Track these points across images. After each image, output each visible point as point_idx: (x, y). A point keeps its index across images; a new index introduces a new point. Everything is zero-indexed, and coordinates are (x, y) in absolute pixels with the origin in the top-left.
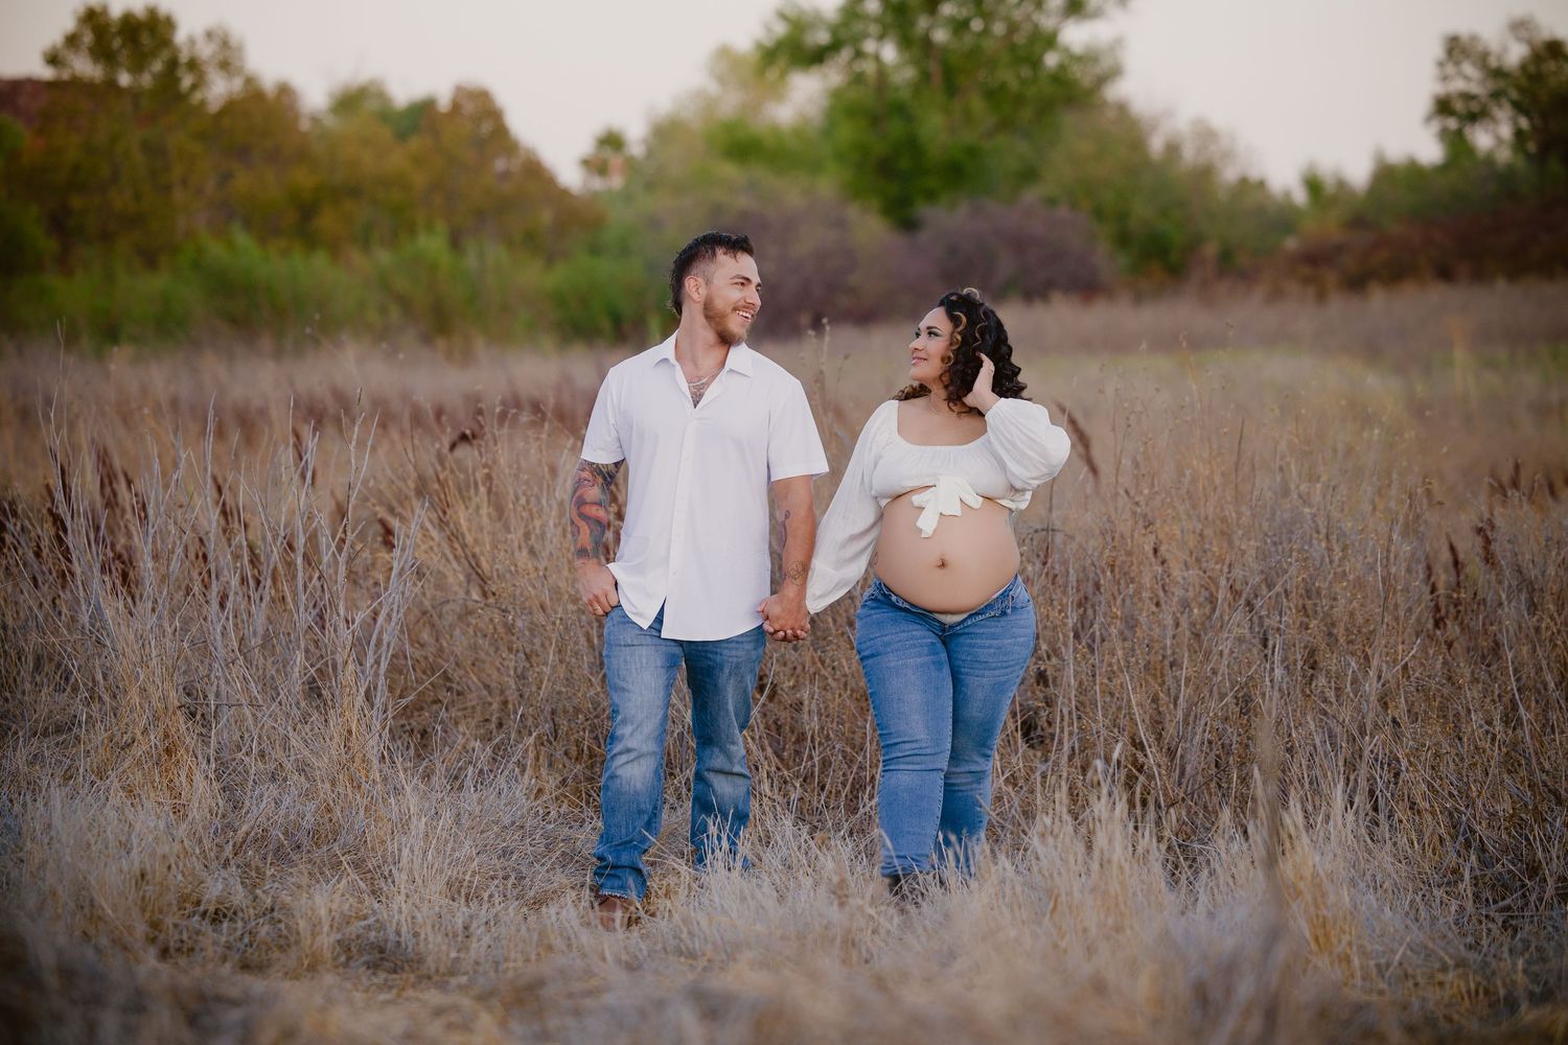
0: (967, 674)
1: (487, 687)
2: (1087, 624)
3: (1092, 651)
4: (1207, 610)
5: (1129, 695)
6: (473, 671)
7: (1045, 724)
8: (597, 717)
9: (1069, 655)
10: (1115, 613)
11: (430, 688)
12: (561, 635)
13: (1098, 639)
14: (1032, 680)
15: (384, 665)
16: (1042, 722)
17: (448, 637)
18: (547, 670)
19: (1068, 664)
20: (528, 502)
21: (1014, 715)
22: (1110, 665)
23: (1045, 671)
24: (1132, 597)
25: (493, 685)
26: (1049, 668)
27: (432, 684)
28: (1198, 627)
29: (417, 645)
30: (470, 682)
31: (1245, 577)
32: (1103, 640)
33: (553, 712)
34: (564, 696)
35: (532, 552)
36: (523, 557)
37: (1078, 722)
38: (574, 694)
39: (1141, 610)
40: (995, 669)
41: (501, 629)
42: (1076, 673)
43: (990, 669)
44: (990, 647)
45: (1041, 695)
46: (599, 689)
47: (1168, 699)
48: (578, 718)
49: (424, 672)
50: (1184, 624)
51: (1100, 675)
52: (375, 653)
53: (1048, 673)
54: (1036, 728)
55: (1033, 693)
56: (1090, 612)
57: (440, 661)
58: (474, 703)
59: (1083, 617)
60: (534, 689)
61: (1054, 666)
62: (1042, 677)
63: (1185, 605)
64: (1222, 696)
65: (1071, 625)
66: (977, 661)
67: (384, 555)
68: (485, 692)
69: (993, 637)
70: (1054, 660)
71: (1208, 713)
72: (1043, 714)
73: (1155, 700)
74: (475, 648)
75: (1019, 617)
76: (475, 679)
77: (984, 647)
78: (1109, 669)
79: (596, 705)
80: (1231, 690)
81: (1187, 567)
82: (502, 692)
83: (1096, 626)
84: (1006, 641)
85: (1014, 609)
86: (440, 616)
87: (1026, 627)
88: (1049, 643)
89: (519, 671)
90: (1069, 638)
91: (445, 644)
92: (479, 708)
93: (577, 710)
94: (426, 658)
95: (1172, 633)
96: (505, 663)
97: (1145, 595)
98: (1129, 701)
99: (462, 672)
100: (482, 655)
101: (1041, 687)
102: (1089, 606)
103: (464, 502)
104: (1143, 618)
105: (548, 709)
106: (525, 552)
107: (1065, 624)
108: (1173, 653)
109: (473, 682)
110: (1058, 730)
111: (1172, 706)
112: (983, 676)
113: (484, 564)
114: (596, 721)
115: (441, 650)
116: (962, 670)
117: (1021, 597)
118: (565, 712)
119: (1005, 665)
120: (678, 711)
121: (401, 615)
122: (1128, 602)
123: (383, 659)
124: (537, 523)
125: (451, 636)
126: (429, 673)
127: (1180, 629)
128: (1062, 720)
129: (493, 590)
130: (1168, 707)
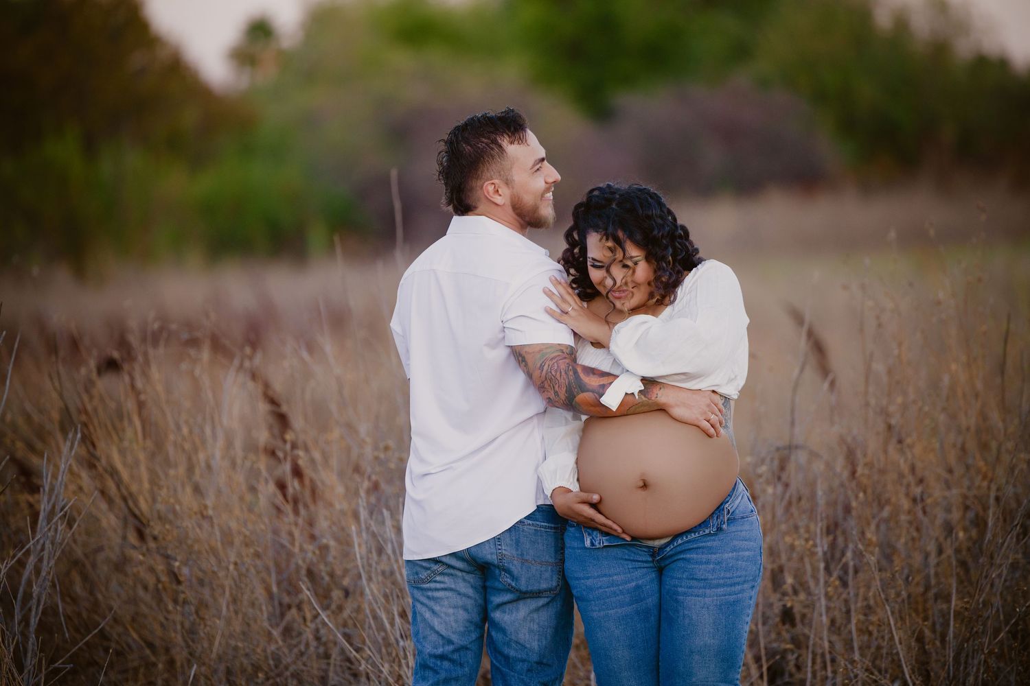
0: (685, 594)
1: (151, 645)
2: (838, 555)
3: (845, 584)
4: (974, 533)
5: (891, 632)
6: (133, 628)
7: (793, 670)
8: (279, 675)
9: (819, 590)
10: (870, 540)
11: (85, 648)
12: (235, 581)
13: (851, 571)
14: (778, 619)
15: (34, 622)
16: (791, 667)
17: (103, 589)
18: (220, 623)
19: (819, 599)
20: (191, 432)
21: (758, 659)
22: (866, 599)
23: (791, 608)
24: (887, 521)
25: (157, 643)
26: (796, 603)
27: (87, 644)
28: (964, 553)
29: (68, 600)
30: (130, 641)
31: (1016, 495)
32: (856, 571)
33: (229, 672)
34: (242, 652)
35: (197, 490)
36: (187, 496)
37: (832, 666)
38: (254, 650)
39: (899, 537)
40: (718, 586)
41: (164, 578)
42: (828, 609)
43: (710, 588)
44: (708, 562)
45: (786, 636)
46: (281, 643)
47: (933, 636)
48: (258, 677)
49: (77, 630)
50: (949, 551)
51: (856, 611)
52: (22, 609)
53: (796, 610)
54: (782, 674)
55: (779, 634)
56: (840, 540)
57: (96, 617)
58: (136, 664)
59: (833, 545)
60: (206, 645)
61: (801, 602)
62: (787, 616)
63: (949, 529)
64: (997, 632)
65: (820, 554)
66: (693, 579)
67: (25, 497)
68: (148, 652)
69: (711, 550)
70: (802, 596)
71: (983, 650)
72: (791, 658)
73: (920, 639)
74: (134, 601)
75: (739, 528)
76: (135, 636)
77: (701, 563)
78: (865, 603)
79: (278, 660)
80: (1007, 623)
81: (949, 487)
82: (167, 650)
83: (849, 554)
84: (726, 556)
85: (731, 521)
86: (94, 566)
87: (749, 540)
88: (795, 577)
89: (187, 625)
90: (818, 570)
91: (100, 597)
92: (142, 670)
93: (257, 668)
94: (79, 615)
95: (936, 561)
96: (171, 617)
97: (903, 518)
98: (892, 638)
99: (120, 629)
100: (144, 609)
101: (787, 626)
102: (839, 533)
103: (117, 434)
104: (900, 544)
105: (222, 667)
106: (189, 490)
107: (813, 554)
108: (938, 583)
109: (134, 639)
110: (809, 675)
111: (938, 643)
112: (704, 596)
113: (143, 505)
114: (278, 680)
115: (96, 604)
116: (680, 589)
117: (741, 508)
118: (243, 671)
119: (729, 582)
120: (374, 665)
121: (52, 563)
122: (883, 527)
123: (33, 613)
124: (202, 456)
125: (107, 589)
126: (82, 631)
127: (944, 556)
128: (814, 662)
129: (156, 533)
130: (934, 644)
